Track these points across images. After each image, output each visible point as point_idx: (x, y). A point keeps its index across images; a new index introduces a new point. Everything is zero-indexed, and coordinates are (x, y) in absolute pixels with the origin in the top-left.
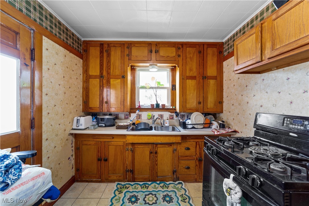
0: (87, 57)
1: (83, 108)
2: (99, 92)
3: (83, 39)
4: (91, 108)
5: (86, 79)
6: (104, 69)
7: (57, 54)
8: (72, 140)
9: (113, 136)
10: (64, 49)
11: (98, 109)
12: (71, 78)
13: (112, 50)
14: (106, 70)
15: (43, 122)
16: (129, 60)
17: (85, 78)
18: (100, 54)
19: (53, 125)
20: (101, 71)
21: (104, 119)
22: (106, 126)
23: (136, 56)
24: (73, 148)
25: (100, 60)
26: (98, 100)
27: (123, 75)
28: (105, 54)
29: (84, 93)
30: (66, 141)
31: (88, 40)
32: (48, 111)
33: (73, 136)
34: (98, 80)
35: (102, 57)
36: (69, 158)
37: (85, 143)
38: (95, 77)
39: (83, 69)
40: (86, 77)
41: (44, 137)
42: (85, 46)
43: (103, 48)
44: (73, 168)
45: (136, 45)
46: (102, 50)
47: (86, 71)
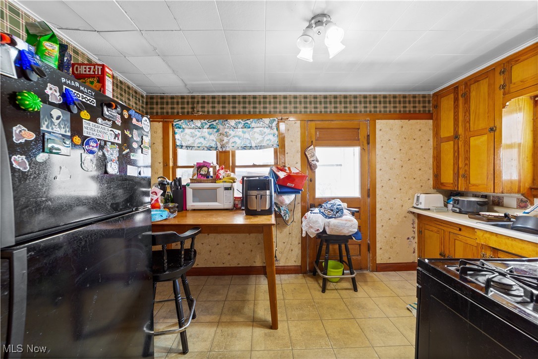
0: (437, 116)
1: (433, 184)
2: (452, 161)
3: (432, 93)
4: (442, 184)
5: (437, 145)
6: (460, 124)
7: (391, 129)
8: (413, 220)
9: (460, 227)
10: (400, 120)
11: (452, 186)
12: (411, 149)
13: (472, 90)
14: (463, 126)
15: (377, 193)
16: (504, 94)
17: (435, 144)
18: (454, 103)
19: (387, 197)
20: (455, 129)
21: (458, 200)
22: (460, 212)
23: (521, 82)
24: (416, 230)
25: (455, 113)
26: (452, 172)
27: (492, 125)
28: (461, 101)
29: (435, 163)
30: (404, 218)
31: (438, 90)
32: (382, 185)
33: (415, 216)
34: (452, 143)
35: (456, 107)
36: (408, 238)
37: (428, 227)
38: (448, 139)
39: (434, 131)
40: (437, 141)
41: (378, 206)
42: (435, 101)
43: (457, 94)
44: (414, 252)
45: (522, 58)
46: (456, 96)
47: (437, 134)
